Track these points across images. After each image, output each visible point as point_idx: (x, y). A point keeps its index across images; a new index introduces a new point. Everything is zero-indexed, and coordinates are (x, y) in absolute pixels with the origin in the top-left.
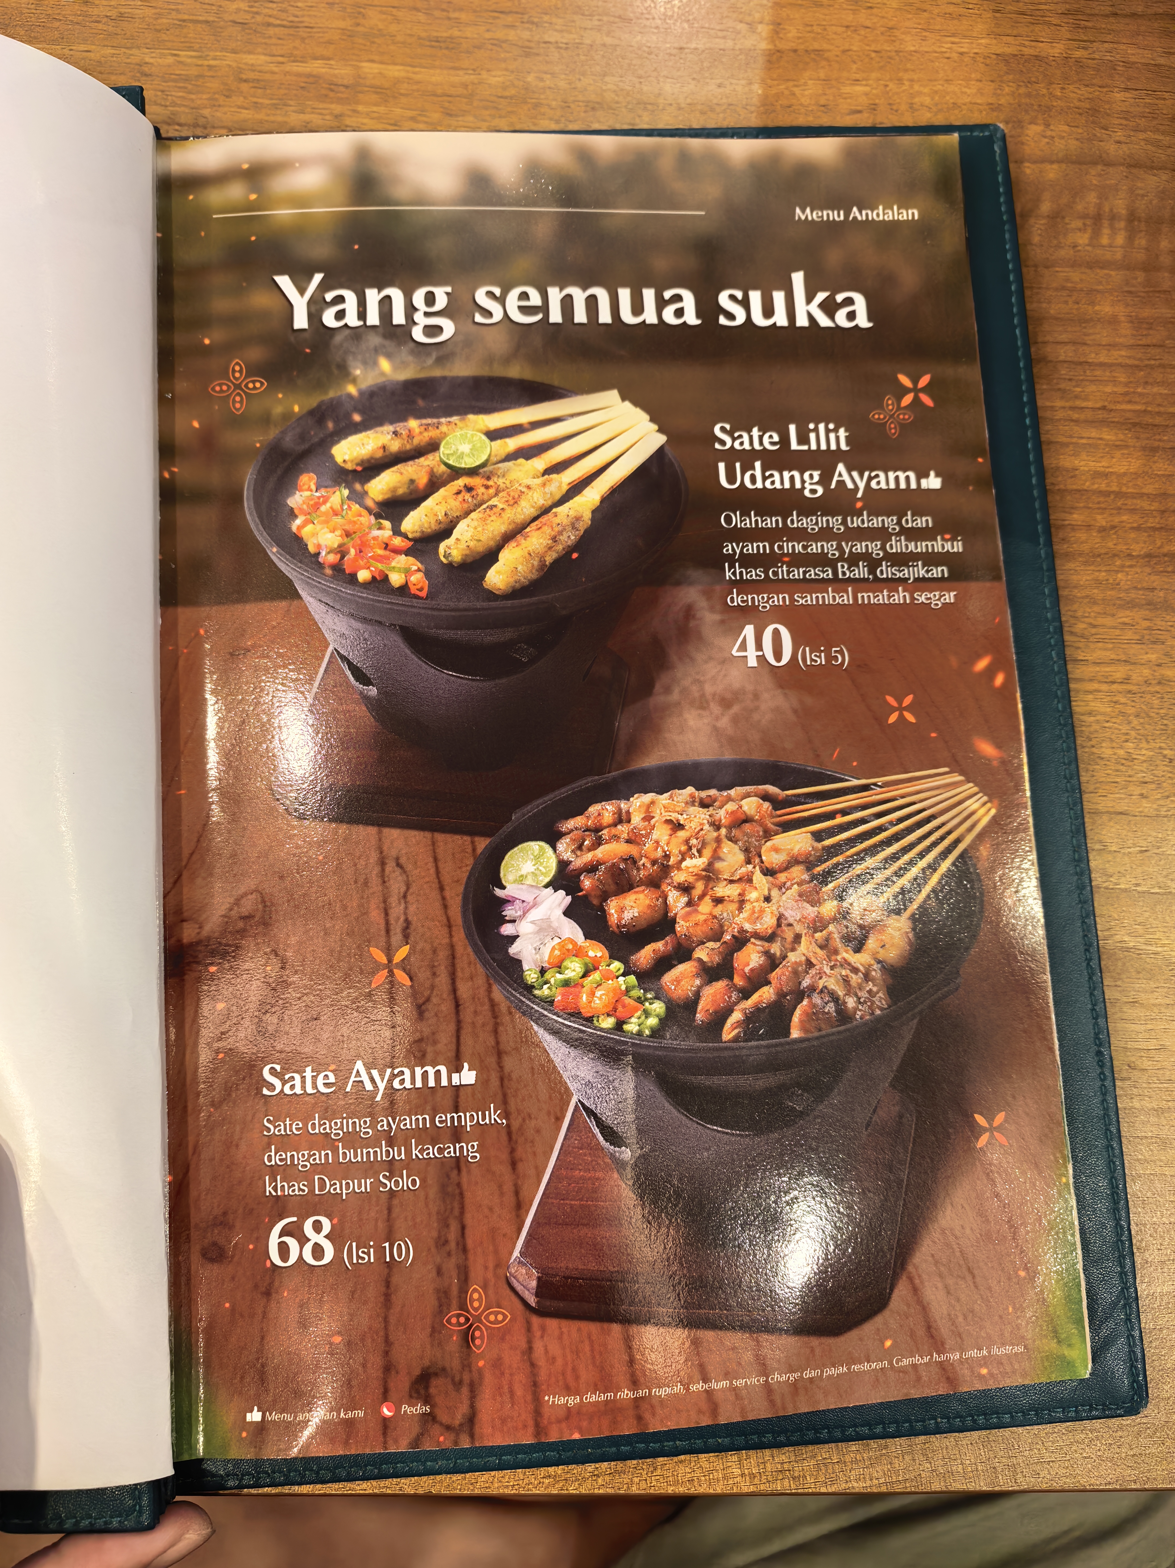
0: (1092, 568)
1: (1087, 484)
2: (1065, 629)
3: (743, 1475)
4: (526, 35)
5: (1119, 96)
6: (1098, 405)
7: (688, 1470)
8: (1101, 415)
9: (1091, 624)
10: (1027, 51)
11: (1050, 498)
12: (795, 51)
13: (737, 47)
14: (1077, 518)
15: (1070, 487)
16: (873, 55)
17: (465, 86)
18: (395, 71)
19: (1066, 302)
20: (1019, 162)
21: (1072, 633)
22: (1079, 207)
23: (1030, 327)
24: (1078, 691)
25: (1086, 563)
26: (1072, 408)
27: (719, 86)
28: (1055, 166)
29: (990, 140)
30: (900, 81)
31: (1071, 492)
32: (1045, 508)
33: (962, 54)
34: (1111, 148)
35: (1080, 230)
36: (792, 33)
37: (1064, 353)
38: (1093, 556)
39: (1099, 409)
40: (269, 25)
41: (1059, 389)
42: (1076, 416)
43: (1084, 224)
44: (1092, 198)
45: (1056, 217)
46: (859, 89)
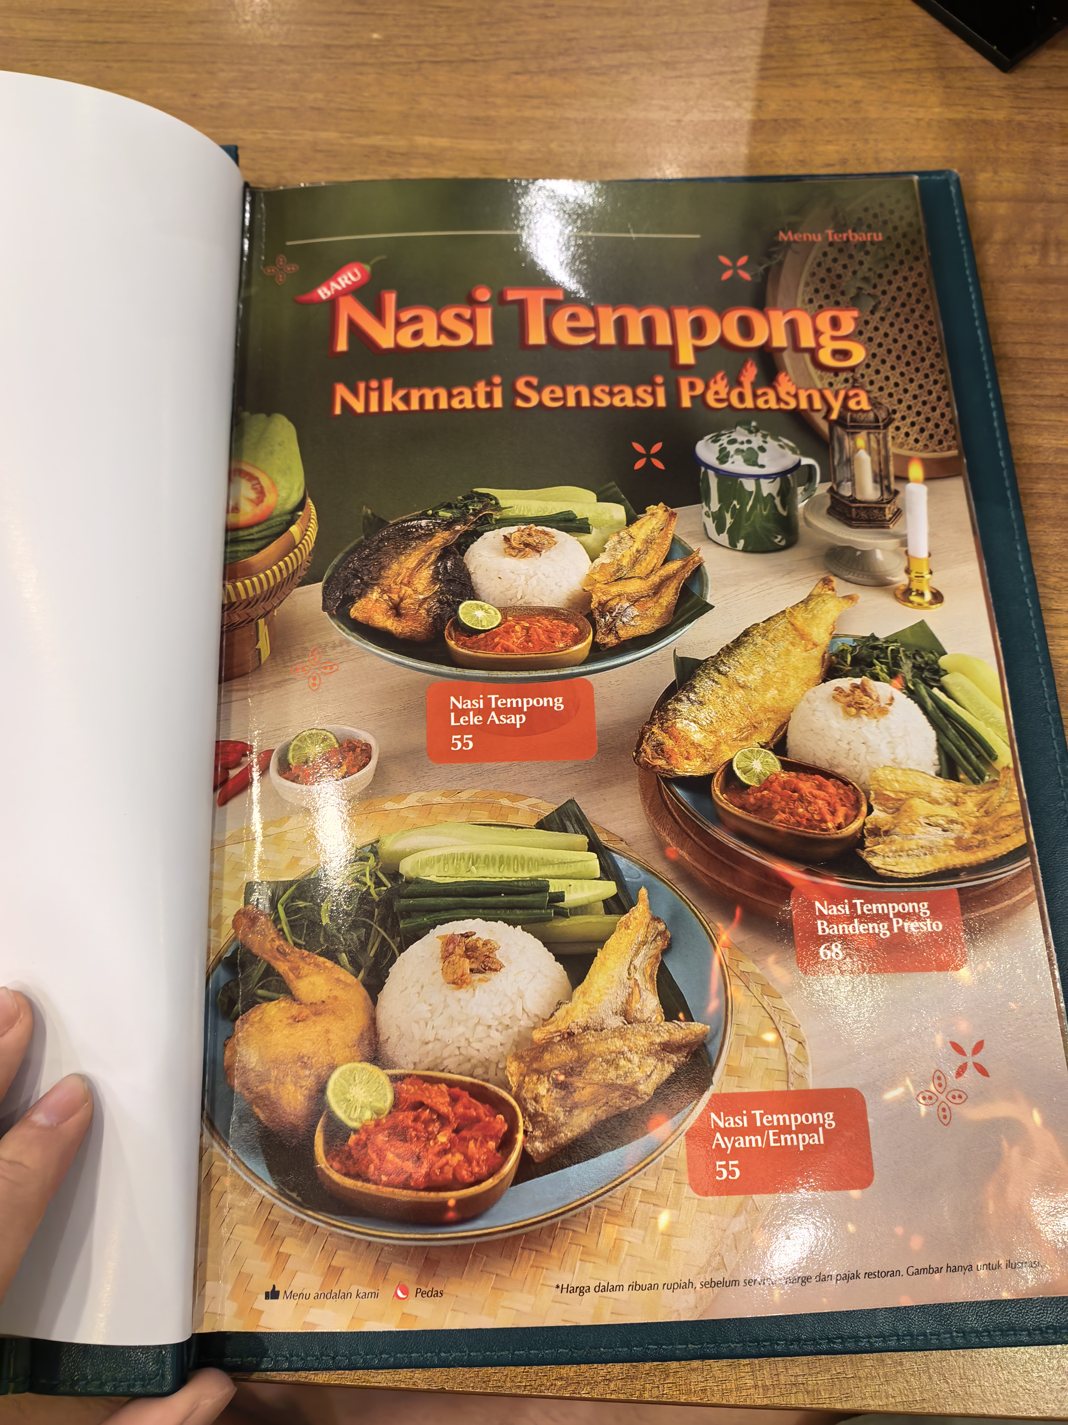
0: (1060, 529)
1: (1051, 459)
2: (1038, 582)
3: (756, 1386)
4: (550, 113)
5: (1057, 149)
6: (1057, 393)
7: (700, 1379)
8: (1059, 401)
9: (1061, 578)
10: (974, 116)
11: (1017, 470)
12: (776, 120)
13: (727, 118)
14: (1042, 487)
15: (1035, 461)
16: (843, 122)
17: (499, 152)
18: (442, 142)
19: (1021, 311)
20: (974, 201)
21: (1045, 586)
22: (1028, 236)
23: (991, 331)
24: (1053, 637)
25: (1053, 526)
26: (1033, 396)
27: (712, 148)
28: (1005, 204)
29: (946, 183)
30: (866, 141)
31: (1036, 465)
32: (1014, 478)
33: (919, 120)
34: (1053, 190)
35: (1030, 253)
36: (773, 106)
37: (1023, 351)
38: (1061, 519)
39: (1057, 396)
40: (340, 110)
41: (1020, 381)
42: (1037, 402)
43: (1033, 249)
44: (1039, 228)
45: (1008, 243)
46: (831, 148)
